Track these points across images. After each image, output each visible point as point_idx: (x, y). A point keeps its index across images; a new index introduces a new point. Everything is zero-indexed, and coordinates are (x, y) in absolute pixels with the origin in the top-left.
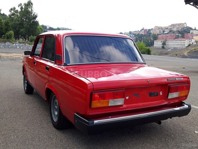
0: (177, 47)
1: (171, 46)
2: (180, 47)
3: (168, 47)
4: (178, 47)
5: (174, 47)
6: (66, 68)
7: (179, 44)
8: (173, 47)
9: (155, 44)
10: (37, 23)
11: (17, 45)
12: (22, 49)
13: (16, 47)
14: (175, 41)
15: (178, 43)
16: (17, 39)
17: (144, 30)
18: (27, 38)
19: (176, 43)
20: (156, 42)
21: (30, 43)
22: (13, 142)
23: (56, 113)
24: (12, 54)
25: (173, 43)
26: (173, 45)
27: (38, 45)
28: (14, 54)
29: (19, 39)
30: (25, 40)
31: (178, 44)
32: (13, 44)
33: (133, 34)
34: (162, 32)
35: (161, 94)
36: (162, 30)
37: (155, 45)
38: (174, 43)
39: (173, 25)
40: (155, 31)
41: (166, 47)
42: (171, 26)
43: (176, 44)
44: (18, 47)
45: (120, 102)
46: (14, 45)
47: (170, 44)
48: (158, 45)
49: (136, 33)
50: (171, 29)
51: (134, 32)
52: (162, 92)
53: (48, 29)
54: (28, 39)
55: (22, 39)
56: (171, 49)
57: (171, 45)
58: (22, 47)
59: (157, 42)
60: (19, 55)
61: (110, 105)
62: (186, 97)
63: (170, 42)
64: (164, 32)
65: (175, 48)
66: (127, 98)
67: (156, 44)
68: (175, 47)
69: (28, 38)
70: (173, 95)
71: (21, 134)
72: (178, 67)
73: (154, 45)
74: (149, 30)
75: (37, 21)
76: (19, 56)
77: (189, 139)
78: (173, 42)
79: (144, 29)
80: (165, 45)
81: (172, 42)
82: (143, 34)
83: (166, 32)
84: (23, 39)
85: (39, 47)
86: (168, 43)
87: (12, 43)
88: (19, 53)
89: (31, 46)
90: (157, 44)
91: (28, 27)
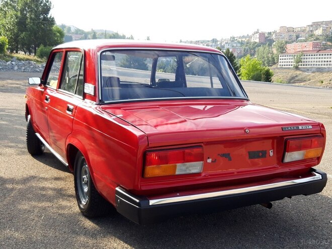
0: (323, 66)
1: (311, 65)
2: (328, 68)
3: (305, 66)
4: (326, 66)
5: (318, 66)
6: (102, 108)
7: (327, 62)
8: (315, 66)
9: (279, 61)
10: (51, 22)
11: (13, 63)
12: (23, 70)
13: (13, 68)
14: (320, 55)
15: (325, 58)
16: (15, 52)
17: (260, 34)
18: (33, 51)
19: (321, 60)
20: (282, 58)
21: (39, 59)
22: (9, 239)
23: (86, 189)
24: (5, 82)
25: (315, 60)
26: (315, 63)
27: (54, 63)
28: (10, 81)
29: (17, 52)
30: (30, 54)
31: (325, 62)
32: (7, 61)
33: (239, 42)
34: (294, 37)
35: (271, 154)
36: (295, 34)
37: (281, 64)
38: (318, 60)
39: (316, 25)
40: (281, 35)
41: (303, 66)
42: (312, 26)
43: (322, 62)
44: (16, 68)
45: (195, 167)
46: (8, 63)
47: (309, 62)
48: (286, 64)
49: (244, 39)
50: (312, 31)
51: (240, 38)
52: (272, 150)
53: (73, 33)
54: (35, 53)
55: (23, 53)
56: (311, 70)
57: (313, 63)
58: (23, 68)
59: (284, 58)
60: (17, 82)
61: (177, 173)
62: (319, 159)
63: (311, 57)
64: (297, 37)
65: (320, 68)
66: (209, 161)
67: (282, 61)
68: (320, 66)
69: (35, 49)
70: (293, 156)
71: (23, 225)
72: (320, 106)
73: (279, 64)
74: (270, 33)
75: (52, 17)
76: (17, 84)
77: (323, 235)
78: (316, 56)
79: (260, 32)
80: (300, 64)
81: (313, 57)
82: (257, 41)
83: (301, 38)
84: (25, 53)
85: (55, 68)
86: (307, 59)
87: (4, 59)
88: (18, 80)
89: (40, 66)
90: (284, 60)
91: (34, 29)
